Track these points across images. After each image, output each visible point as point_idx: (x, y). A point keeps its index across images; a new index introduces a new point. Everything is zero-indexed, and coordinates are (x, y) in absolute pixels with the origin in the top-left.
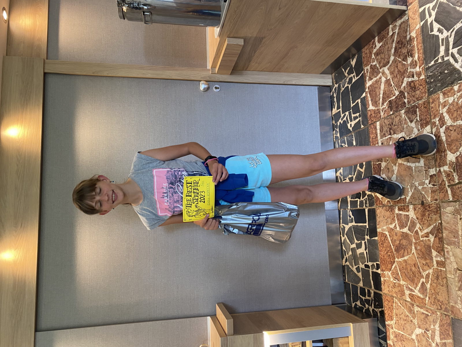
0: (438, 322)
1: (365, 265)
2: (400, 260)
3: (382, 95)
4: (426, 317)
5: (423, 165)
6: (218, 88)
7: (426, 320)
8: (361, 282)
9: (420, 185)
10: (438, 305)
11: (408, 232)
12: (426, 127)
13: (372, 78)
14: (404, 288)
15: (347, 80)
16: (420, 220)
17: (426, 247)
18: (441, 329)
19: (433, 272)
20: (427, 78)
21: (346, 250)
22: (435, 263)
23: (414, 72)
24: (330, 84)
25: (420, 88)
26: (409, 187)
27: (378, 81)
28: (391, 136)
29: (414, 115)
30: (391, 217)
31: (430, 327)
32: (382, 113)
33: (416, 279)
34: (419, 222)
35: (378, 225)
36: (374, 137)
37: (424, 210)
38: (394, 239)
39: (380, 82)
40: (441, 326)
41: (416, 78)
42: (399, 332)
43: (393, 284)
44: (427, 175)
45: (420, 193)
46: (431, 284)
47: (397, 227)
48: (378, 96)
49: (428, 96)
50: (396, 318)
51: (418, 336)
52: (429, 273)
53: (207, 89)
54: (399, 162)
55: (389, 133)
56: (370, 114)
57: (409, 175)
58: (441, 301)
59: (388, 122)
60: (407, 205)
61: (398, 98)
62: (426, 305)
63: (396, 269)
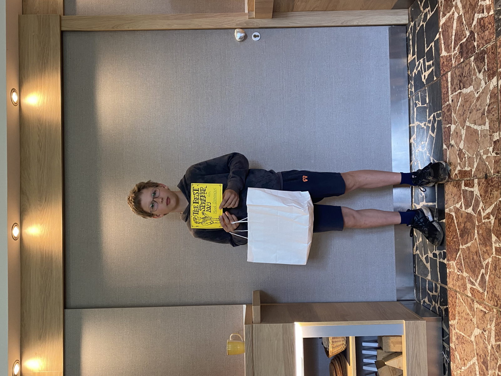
0: (494, 321)
1: (434, 254)
2: (464, 247)
3: (454, 36)
4: (484, 315)
5: (488, 128)
6: (258, 36)
7: (483, 318)
8: (430, 275)
9: (485, 154)
10: (495, 300)
11: (473, 213)
12: (493, 79)
13: (445, 13)
14: (466, 281)
15: (422, 16)
16: (483, 197)
17: (487, 230)
18: (496, 329)
19: (492, 261)
20: (496, 14)
21: (416, 236)
22: (494, 250)
23: (485, 6)
24: (406, 22)
25: (489, 27)
26: (474, 156)
27: (451, 17)
28: (460, 91)
29: (482, 63)
30: (458, 194)
31: (487, 327)
32: (453, 60)
33: (477, 270)
34: (482, 199)
35: (446, 204)
36: (445, 93)
37: (487, 184)
38: (459, 222)
39: (453, 19)
40: (497, 326)
41: (486, 14)
42: (461, 333)
43: (457, 277)
44: (491, 141)
45: (484, 164)
46: (490, 276)
47: (463, 206)
48: (451, 39)
49: (496, 38)
50: (458, 317)
51: (477, 337)
52: (488, 263)
53: (244, 38)
54: (467, 125)
55: (459, 87)
56: (442, 62)
57: (475, 141)
58: (497, 296)
59: (459, 72)
60: (472, 179)
61: (469, 40)
62: (484, 300)
63: (460, 258)
